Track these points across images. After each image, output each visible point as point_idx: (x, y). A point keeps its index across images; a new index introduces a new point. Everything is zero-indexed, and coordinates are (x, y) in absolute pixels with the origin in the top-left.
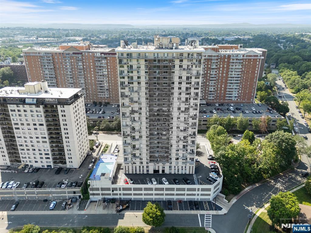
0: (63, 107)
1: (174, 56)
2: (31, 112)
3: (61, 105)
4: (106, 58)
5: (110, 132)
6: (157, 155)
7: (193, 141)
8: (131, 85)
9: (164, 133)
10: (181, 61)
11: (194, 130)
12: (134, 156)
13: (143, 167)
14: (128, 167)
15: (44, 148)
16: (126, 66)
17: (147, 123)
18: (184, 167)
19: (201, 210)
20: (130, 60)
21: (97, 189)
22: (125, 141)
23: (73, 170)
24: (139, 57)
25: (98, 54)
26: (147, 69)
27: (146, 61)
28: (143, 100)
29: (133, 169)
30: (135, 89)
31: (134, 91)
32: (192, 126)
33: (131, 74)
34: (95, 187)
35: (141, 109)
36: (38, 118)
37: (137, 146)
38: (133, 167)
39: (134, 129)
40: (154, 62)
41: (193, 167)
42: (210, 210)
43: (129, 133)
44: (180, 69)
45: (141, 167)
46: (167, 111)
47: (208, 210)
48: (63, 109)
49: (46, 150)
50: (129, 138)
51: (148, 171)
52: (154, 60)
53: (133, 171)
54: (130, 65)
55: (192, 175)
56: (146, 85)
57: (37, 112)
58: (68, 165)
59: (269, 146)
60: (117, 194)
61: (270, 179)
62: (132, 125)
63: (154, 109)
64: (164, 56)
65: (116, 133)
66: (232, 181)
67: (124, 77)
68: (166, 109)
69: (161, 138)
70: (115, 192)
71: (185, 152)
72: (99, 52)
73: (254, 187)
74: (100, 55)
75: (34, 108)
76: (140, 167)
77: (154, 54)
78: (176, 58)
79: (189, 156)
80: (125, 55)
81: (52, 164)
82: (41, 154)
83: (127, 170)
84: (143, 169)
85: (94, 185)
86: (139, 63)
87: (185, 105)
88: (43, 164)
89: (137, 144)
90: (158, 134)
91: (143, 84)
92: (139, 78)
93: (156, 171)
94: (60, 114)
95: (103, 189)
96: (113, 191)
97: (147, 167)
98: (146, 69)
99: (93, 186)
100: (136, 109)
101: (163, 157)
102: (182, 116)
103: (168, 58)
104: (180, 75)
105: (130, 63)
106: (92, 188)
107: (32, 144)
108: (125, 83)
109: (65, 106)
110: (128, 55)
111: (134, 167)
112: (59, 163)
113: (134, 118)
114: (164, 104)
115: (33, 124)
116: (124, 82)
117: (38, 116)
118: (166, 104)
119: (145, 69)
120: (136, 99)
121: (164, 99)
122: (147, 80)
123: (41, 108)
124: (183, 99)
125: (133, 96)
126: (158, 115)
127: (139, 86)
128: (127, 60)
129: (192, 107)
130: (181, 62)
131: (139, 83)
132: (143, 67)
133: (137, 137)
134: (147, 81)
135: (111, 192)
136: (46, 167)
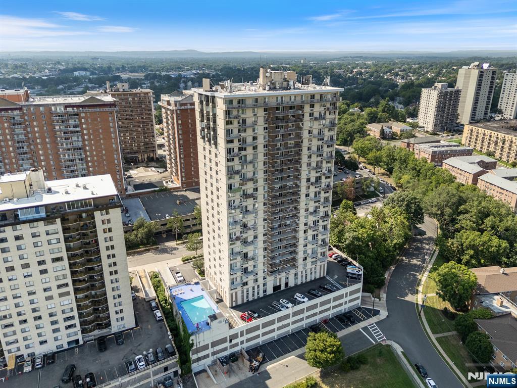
0: (107, 213)
1: (304, 100)
2: (33, 237)
3: (101, 210)
4: (77, 115)
5: (132, 251)
6: (278, 261)
7: (325, 225)
8: (243, 153)
9: (289, 222)
10: (312, 106)
11: (326, 209)
12: (245, 272)
13: (258, 287)
14: (236, 293)
15: (63, 308)
16: (235, 122)
17: (265, 212)
18: (313, 269)
19: (359, 322)
20: (243, 110)
21: (206, 347)
22: (233, 249)
23: (129, 333)
24: (256, 105)
25: (58, 109)
26: (267, 123)
27: (265, 110)
28: (261, 176)
29: (243, 296)
30: (249, 158)
31: (248, 162)
32: (324, 203)
33: (243, 134)
34: (202, 344)
35: (256, 190)
36: (51, 247)
37: (250, 255)
38: (243, 292)
39: (245, 226)
40: (277, 110)
41: (324, 265)
42: (368, 318)
43: (238, 234)
44: (311, 119)
45: (256, 287)
46: (294, 186)
47: (366, 319)
48: (105, 217)
49: (66, 311)
50: (238, 243)
51: (265, 291)
52: (277, 107)
53: (243, 299)
54: (243, 120)
55: (324, 277)
56: (265, 149)
57: (47, 234)
58: (115, 327)
59: (396, 213)
60: (237, 345)
61: (400, 257)
62: (244, 220)
63: (276, 186)
64: (290, 100)
65: (145, 250)
66: (373, 270)
67: (233, 140)
68: (291, 183)
69: (284, 232)
70: (234, 342)
71: (315, 246)
72: (60, 104)
73: (391, 271)
74: (63, 109)
75: (41, 227)
76: (254, 288)
77: (277, 98)
78: (305, 102)
79: (320, 250)
80: (235, 103)
81: (80, 336)
82: (54, 323)
83: (234, 299)
84: (258, 291)
85: (199, 342)
86: (256, 115)
87: (316, 172)
88: (59, 343)
89: (250, 250)
90: (280, 226)
91: (261, 149)
92: (255, 138)
93: (276, 288)
94: (100, 228)
95: (214, 344)
96: (231, 341)
97: (264, 285)
98: (265, 123)
99: (198, 344)
100: (250, 191)
101: (286, 262)
102: (313, 190)
103: (295, 104)
104: (311, 128)
105: (243, 116)
106: (197, 348)
107: (34, 306)
108: (233, 151)
109: (110, 211)
110: (239, 102)
111: (245, 291)
112: (94, 330)
113: (246, 207)
114: (289, 177)
115: (38, 262)
116: (233, 149)
117: (49, 243)
118: (291, 176)
119: (263, 124)
120: (249, 175)
121: (289, 169)
122: (266, 141)
123: (58, 225)
124: (314, 165)
125: (246, 170)
126: (281, 195)
127: (255, 152)
128: (238, 111)
129: (324, 174)
130: (312, 109)
131: (255, 148)
132: (261, 121)
133: (250, 239)
134: (267, 143)
135: (227, 344)
136: (66, 346)
